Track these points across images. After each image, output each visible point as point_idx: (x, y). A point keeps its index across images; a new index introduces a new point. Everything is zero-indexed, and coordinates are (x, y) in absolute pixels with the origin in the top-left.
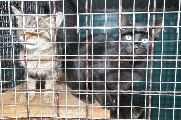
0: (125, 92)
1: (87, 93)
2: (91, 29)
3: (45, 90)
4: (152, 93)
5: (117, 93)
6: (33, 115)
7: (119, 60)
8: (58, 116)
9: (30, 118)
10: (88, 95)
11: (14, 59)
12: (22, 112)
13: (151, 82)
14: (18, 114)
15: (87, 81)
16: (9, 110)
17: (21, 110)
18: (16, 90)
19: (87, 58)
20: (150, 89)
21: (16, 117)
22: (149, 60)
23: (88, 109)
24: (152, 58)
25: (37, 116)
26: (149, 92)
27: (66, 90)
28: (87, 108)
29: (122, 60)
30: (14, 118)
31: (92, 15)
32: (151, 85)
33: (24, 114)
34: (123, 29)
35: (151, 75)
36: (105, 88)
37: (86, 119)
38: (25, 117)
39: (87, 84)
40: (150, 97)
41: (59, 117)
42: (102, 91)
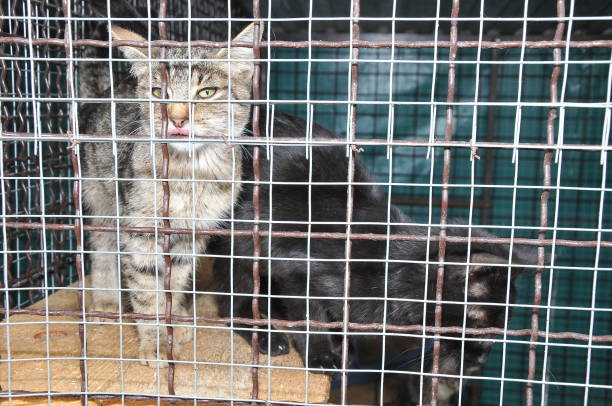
0: (365, 330)
1: (256, 329)
2: (268, 145)
3: (134, 316)
4: (442, 335)
5: (340, 329)
6: (99, 388)
7: (348, 235)
8: (172, 391)
9: (89, 396)
10: (259, 333)
11: (44, 226)
12: (68, 376)
13: (439, 301)
14: (56, 384)
15: (256, 294)
16: (29, 371)
17: (63, 370)
18: (50, 315)
19: (256, 228)
20: (437, 322)
21: (49, 393)
22: (434, 238)
23: (257, 373)
24: (443, 234)
25: (109, 392)
26: (433, 329)
27: (195, 318)
28: (255, 370)
29: (355, 236)
30: (41, 396)
31: (271, 107)
32: (438, 310)
33: (73, 383)
34: (358, 147)
35: (440, 282)
36: (308, 315)
37: (250, 403)
38: (73, 393)
39: (255, 302)
40: (437, 345)
41: (174, 394)
42: (299, 323)
